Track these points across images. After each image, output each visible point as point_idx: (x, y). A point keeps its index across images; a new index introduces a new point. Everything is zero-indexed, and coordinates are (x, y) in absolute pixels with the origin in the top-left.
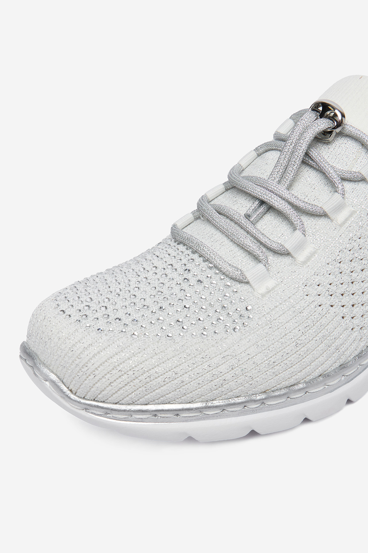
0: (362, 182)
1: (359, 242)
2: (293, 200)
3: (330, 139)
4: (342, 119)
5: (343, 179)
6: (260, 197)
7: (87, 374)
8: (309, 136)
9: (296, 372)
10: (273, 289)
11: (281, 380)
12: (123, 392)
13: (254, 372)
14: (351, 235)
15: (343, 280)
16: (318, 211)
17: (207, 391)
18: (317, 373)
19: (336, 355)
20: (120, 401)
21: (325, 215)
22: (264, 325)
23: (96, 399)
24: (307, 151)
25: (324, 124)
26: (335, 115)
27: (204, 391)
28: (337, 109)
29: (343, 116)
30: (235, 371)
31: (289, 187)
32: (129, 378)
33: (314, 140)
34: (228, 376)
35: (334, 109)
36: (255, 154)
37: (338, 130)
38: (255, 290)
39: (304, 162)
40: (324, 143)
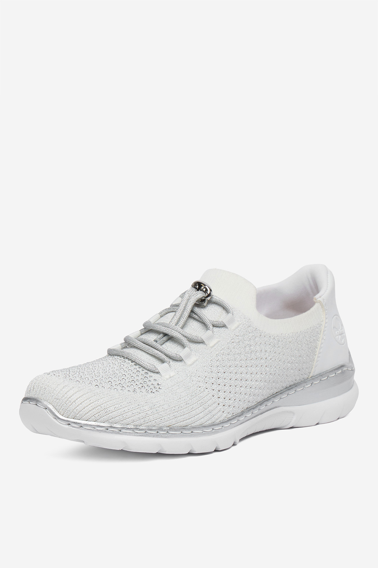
0: (224, 328)
1: (223, 357)
2: (183, 333)
3: (205, 304)
4: (210, 292)
5: (214, 326)
6: (165, 331)
7: (72, 402)
8: (193, 300)
9: (186, 418)
10: (173, 376)
11: (177, 421)
12: (91, 413)
13: (163, 413)
14: (217, 353)
15: (213, 376)
16: (199, 340)
17: (137, 419)
18: (198, 423)
19: (209, 416)
20: (89, 419)
21: (202, 342)
22: (168, 392)
23: (75, 418)
24: (192, 309)
25: (200, 295)
26: (206, 290)
27: (135, 418)
28: (207, 286)
29: (211, 290)
30: (153, 410)
31: (183, 327)
32: (95, 405)
33: (194, 305)
34: (149, 412)
35: (205, 285)
36: (159, 316)
37: (209, 298)
38: (162, 376)
39: (190, 316)
40: (202, 307)
